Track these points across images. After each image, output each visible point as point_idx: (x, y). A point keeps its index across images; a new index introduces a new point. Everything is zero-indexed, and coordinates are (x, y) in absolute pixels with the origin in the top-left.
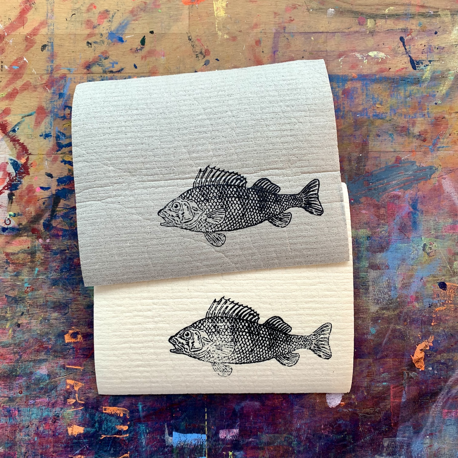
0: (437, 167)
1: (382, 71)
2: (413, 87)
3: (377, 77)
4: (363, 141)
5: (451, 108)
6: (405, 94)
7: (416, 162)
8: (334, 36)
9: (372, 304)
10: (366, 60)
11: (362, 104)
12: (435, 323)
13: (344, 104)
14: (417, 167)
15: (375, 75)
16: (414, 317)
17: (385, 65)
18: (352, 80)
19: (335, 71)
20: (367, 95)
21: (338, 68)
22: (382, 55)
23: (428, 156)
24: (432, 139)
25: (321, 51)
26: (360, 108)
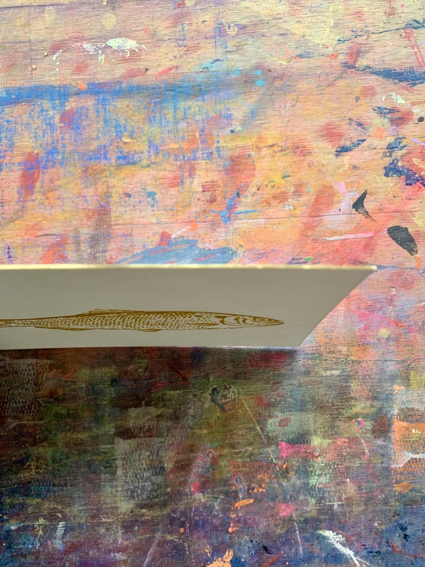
0: (235, 250)
1: (132, 74)
2: (189, 103)
3: (124, 86)
4: (101, 206)
5: (260, 139)
6: (175, 117)
7: (197, 241)
8: (43, 12)
9: (122, 498)
10: (103, 56)
11: (97, 138)
12: (235, 529)
13: (63, 139)
14: (200, 251)
15: (120, 83)
16: (197, 518)
17: (139, 63)
18: (78, 94)
19: (47, 78)
20: (106, 121)
21: (52, 73)
22: (131, 44)
23: (219, 230)
24: (225, 198)
25: (20, 42)
26: (94, 146)
